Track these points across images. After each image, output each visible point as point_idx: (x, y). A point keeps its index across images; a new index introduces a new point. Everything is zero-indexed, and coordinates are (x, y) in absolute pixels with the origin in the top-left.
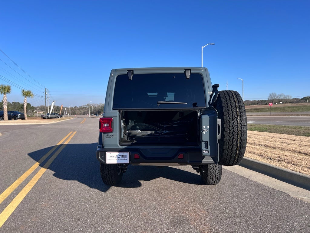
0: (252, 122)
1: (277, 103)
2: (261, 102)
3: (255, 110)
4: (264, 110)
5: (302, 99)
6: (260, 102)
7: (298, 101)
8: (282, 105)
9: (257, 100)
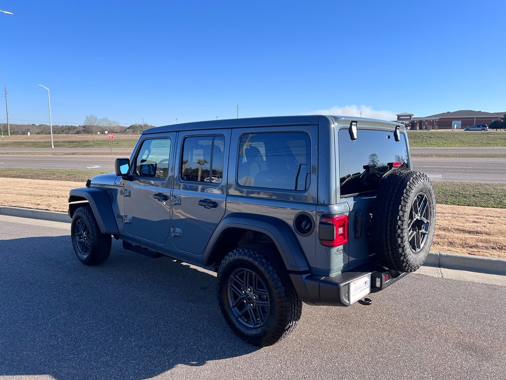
0: (96, 167)
1: (99, 133)
2: (69, 129)
3: (71, 144)
4: (87, 144)
5: (129, 128)
6: (66, 129)
7: (123, 130)
8: (107, 136)
9: (61, 126)
